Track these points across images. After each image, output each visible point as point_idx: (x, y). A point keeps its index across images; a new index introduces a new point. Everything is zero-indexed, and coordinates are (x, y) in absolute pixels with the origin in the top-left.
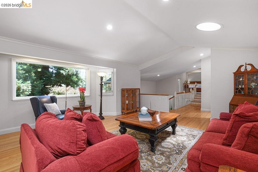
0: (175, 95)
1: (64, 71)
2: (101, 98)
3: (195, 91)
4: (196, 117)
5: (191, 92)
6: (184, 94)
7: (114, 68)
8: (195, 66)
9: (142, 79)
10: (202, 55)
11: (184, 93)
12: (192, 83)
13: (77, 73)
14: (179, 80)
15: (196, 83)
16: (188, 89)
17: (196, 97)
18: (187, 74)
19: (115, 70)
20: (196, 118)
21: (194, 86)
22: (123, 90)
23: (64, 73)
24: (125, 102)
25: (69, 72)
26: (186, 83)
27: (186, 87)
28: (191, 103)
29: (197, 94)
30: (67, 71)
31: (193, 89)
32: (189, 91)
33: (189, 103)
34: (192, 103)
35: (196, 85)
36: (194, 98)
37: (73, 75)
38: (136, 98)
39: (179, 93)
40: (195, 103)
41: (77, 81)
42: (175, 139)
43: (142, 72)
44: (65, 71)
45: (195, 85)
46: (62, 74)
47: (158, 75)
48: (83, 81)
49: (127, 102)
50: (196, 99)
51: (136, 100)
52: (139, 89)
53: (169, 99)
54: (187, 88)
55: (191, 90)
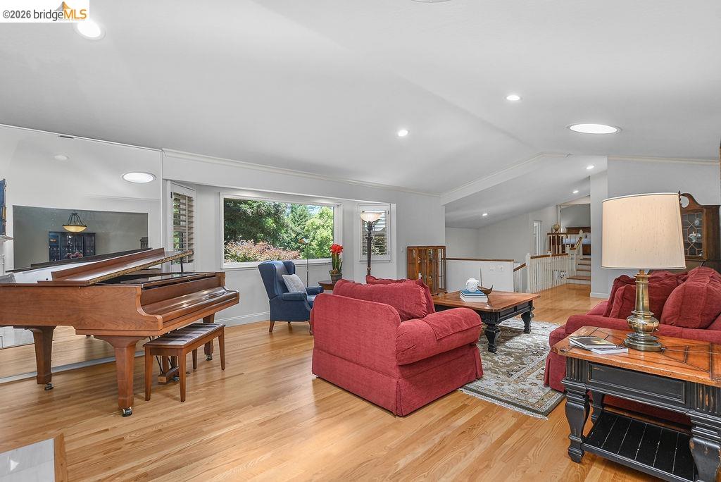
0: (528, 261)
1: (248, 204)
2: (369, 266)
3: (579, 251)
4: (576, 308)
5: (567, 254)
6: (549, 259)
7: (390, 202)
8: (576, 192)
9: (449, 225)
10: (590, 168)
11: (549, 256)
12: (572, 230)
13: (277, 210)
14: (535, 224)
15: (581, 231)
16: (560, 246)
17: (580, 267)
18: (559, 207)
19: (394, 206)
20: (575, 310)
21: (577, 239)
22: (410, 250)
23: (249, 211)
24: (416, 274)
25: (259, 206)
26: (554, 231)
27: (555, 243)
28: (568, 281)
29: (584, 259)
30: (255, 205)
31: (573, 245)
32: (564, 251)
33: (563, 281)
34: (572, 281)
35: (581, 238)
36: (577, 270)
37: (269, 214)
38: (437, 267)
39: (537, 257)
40: (577, 282)
41: (276, 231)
42: (530, 339)
43: (448, 208)
44: (251, 205)
45: (578, 237)
46: (245, 212)
47: (485, 215)
48: (290, 231)
49: (420, 275)
50: (581, 272)
51: (438, 273)
52: (444, 248)
53: (515, 270)
54: (559, 244)
55: (567, 249)
